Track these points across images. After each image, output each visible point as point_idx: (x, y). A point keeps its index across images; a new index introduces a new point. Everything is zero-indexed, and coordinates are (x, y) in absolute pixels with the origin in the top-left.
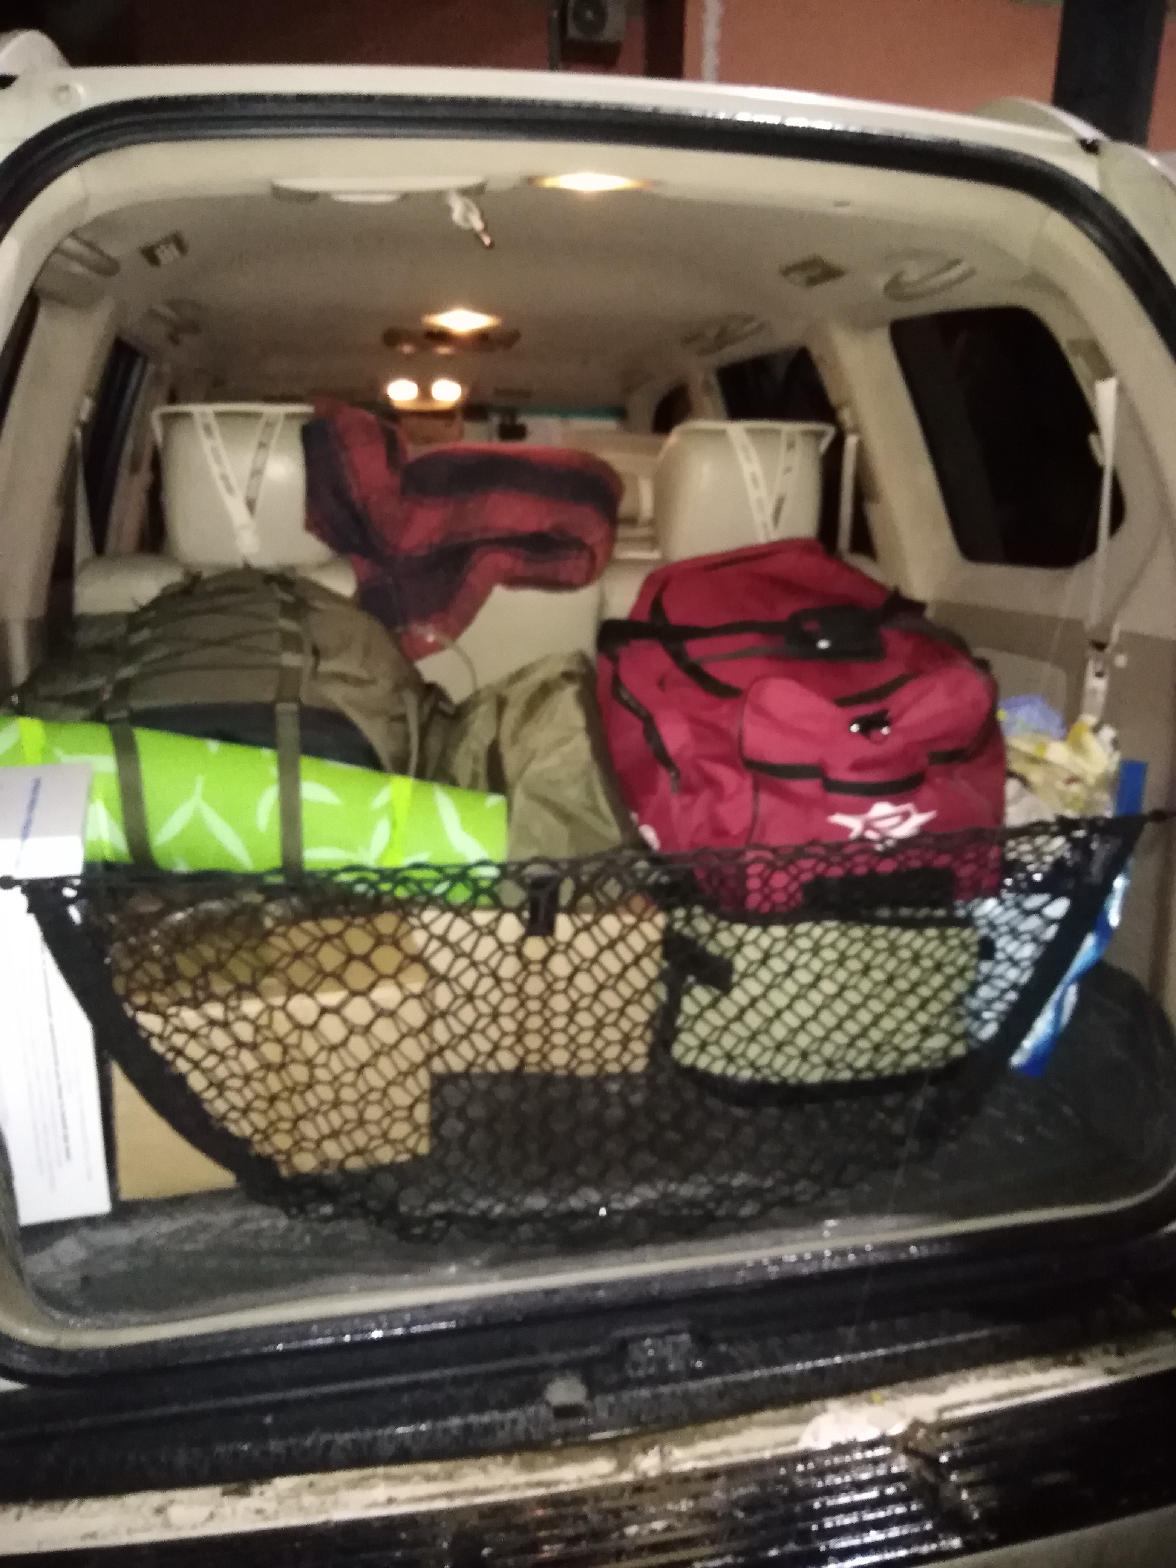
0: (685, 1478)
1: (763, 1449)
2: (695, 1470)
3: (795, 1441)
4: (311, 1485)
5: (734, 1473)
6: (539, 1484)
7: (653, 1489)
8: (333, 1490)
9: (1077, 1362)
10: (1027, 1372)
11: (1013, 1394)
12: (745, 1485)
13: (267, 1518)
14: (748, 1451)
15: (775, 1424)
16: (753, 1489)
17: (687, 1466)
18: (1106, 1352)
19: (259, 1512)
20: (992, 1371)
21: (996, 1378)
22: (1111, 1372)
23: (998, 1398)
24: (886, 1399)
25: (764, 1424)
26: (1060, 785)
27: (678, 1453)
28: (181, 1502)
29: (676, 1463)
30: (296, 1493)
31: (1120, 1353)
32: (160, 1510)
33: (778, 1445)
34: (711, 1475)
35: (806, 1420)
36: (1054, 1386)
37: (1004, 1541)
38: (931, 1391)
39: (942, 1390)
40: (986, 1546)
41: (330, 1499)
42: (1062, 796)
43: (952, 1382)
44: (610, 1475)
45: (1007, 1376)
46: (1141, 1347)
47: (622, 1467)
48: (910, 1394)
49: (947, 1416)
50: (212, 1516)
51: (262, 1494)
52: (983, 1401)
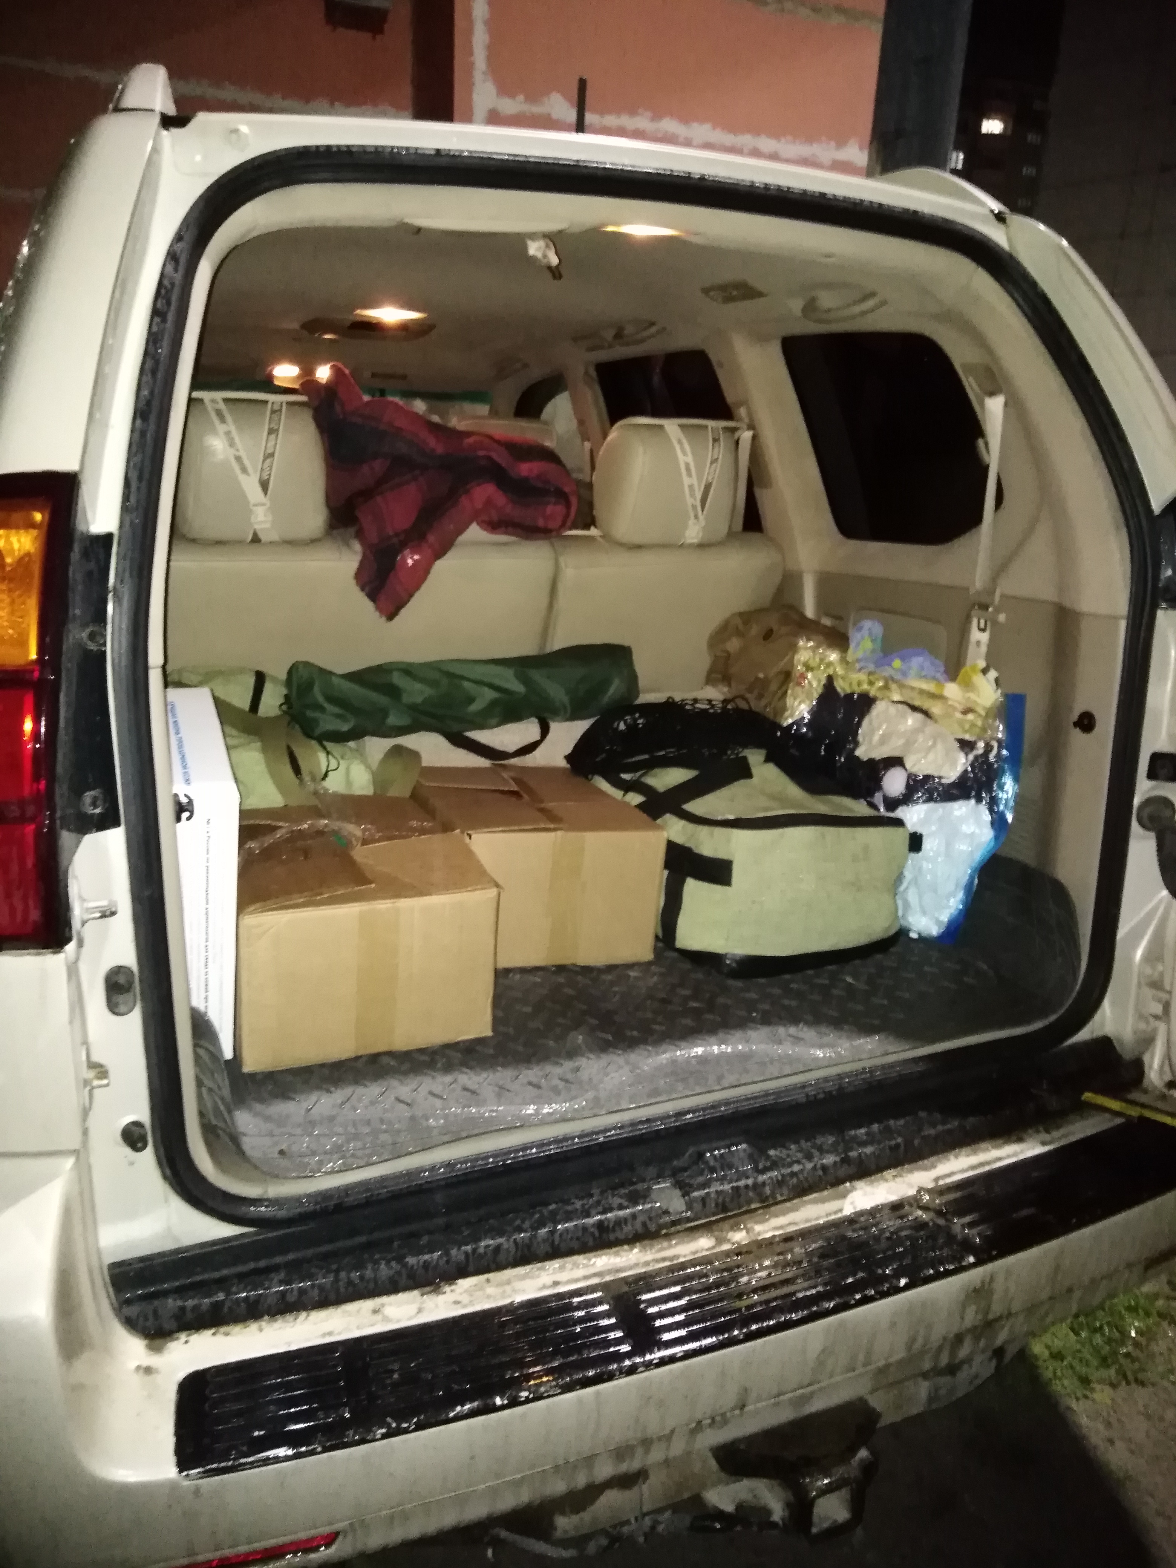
0: (770, 1243)
1: (817, 1218)
2: (774, 1236)
3: (841, 1210)
4: (488, 1281)
5: (805, 1235)
6: (664, 1259)
7: (748, 1252)
8: (508, 1282)
9: (1020, 1140)
10: (987, 1150)
11: (982, 1164)
12: (815, 1242)
13: (465, 1306)
14: (807, 1221)
15: (823, 1201)
16: (820, 1243)
17: (768, 1235)
18: (1038, 1132)
19: (457, 1303)
20: (964, 1151)
21: (968, 1156)
22: (1044, 1143)
23: (973, 1168)
24: (895, 1177)
25: (815, 1202)
26: (958, 715)
27: (758, 1228)
28: (390, 1304)
29: (759, 1234)
30: (478, 1287)
31: (1047, 1131)
32: (375, 1312)
33: (828, 1215)
34: (788, 1239)
35: (844, 1196)
36: (1009, 1156)
37: (1002, 1255)
38: (926, 1169)
39: (933, 1166)
40: (992, 1259)
41: (508, 1288)
42: (961, 724)
43: (940, 1161)
44: (713, 1248)
45: (975, 1152)
46: (1058, 1127)
47: (720, 1241)
48: (911, 1171)
49: (941, 1183)
50: (420, 1311)
51: (452, 1291)
52: (963, 1171)
